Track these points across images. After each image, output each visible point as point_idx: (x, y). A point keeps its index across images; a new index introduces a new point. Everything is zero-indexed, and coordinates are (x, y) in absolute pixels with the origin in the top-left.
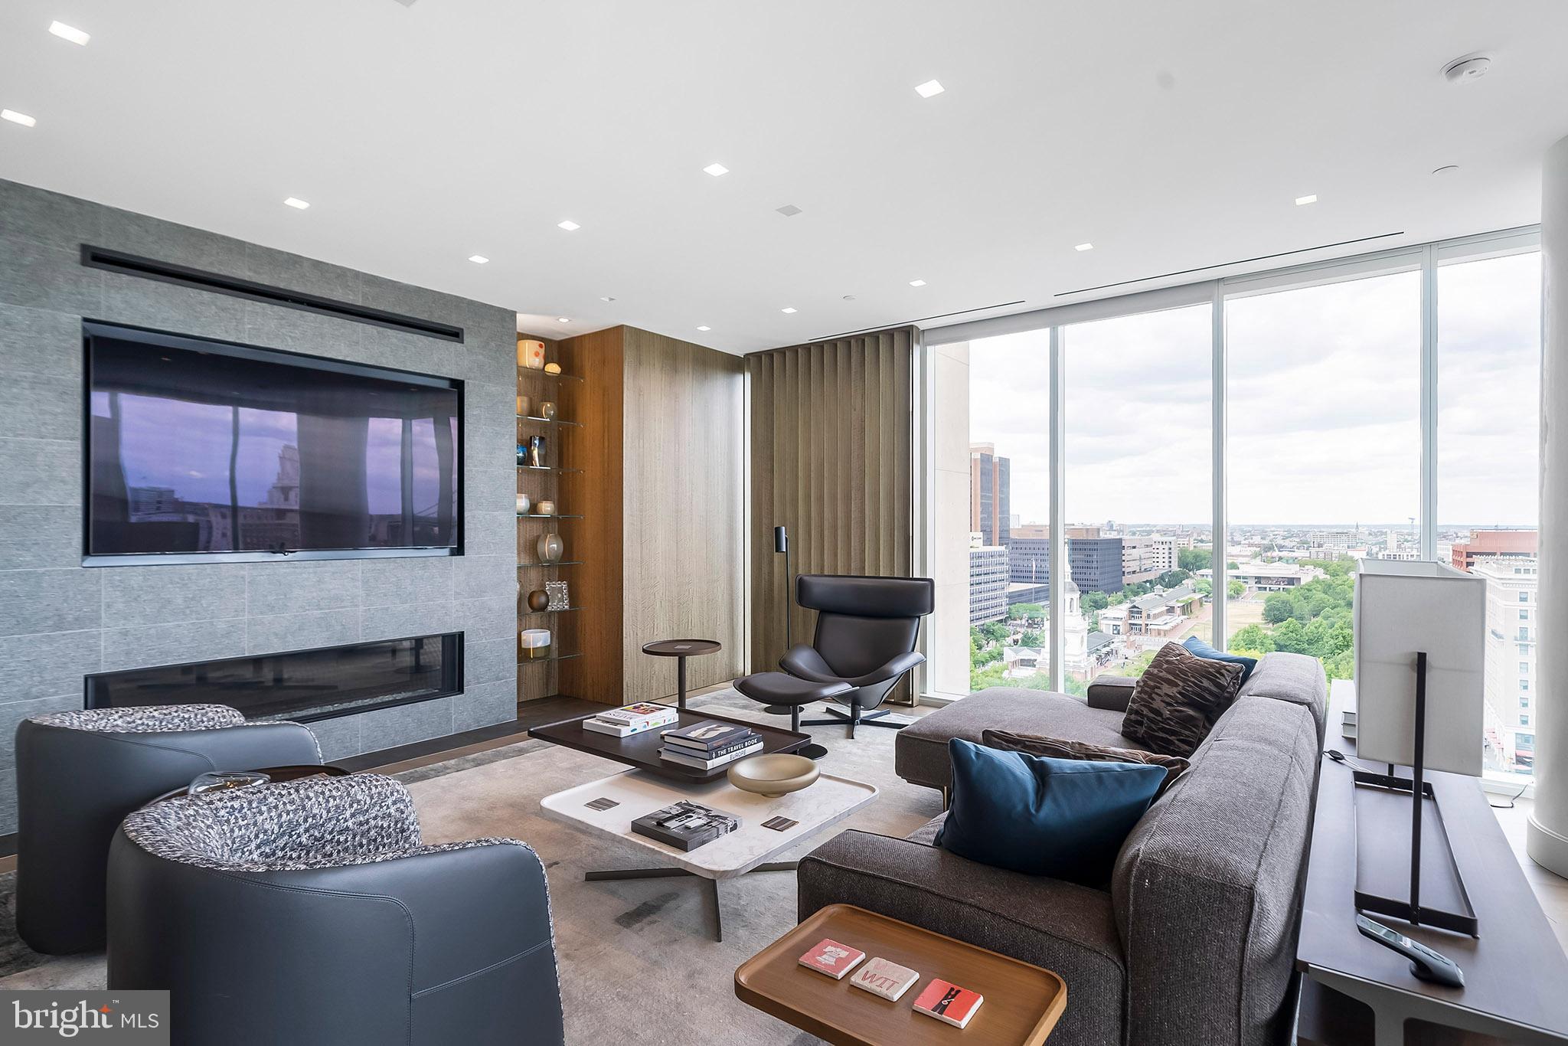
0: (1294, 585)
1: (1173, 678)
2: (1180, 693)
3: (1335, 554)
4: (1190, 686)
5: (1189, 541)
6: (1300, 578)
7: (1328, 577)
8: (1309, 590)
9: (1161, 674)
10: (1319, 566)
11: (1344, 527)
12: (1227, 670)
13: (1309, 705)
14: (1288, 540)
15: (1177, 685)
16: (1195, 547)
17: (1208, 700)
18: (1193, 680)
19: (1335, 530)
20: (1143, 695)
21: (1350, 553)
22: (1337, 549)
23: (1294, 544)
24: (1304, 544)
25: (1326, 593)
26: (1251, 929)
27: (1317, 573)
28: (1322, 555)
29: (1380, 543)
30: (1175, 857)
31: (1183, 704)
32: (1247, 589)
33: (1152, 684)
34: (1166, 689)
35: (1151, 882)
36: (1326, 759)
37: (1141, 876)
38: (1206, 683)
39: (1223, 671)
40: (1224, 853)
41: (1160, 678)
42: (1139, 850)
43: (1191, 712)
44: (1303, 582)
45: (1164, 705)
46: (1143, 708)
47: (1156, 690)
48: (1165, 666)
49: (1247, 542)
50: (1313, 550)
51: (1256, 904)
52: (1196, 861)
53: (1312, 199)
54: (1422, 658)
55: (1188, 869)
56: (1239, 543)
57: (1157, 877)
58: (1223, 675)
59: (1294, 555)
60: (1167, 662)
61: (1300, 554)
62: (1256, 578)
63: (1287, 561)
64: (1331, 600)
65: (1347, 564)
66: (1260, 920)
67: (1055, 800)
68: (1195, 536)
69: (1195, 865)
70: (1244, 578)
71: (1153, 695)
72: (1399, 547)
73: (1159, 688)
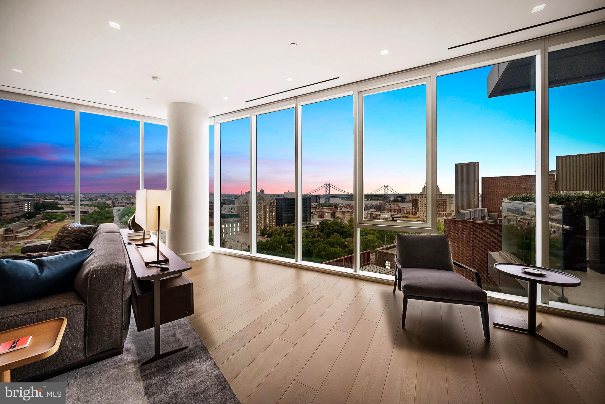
0: (86, 213)
1: (69, 235)
2: (73, 239)
3: (101, 202)
4: (77, 236)
5: (40, 199)
6: (89, 211)
7: (99, 210)
8: (92, 215)
9: (64, 235)
10: (96, 207)
11: (104, 194)
12: (91, 229)
13: (119, 233)
14: (84, 198)
15: (71, 237)
16: (43, 201)
17: (84, 239)
18: (78, 234)
19: (101, 195)
20: (56, 243)
21: (106, 202)
22: (102, 200)
23: (87, 199)
24: (90, 199)
25: (98, 215)
26: (126, 276)
27: (95, 209)
28: (97, 203)
29: (116, 199)
30: (103, 266)
31: (74, 243)
32: (68, 216)
33: (60, 238)
34: (67, 239)
35: (96, 275)
36: (126, 245)
37: (92, 275)
38: (83, 234)
39: (90, 229)
40: (116, 261)
41: (64, 236)
42: (90, 269)
43: (77, 244)
44: (90, 212)
45: (66, 244)
46: (56, 248)
47: (62, 240)
48: (65, 232)
49: (67, 199)
50: (94, 201)
51: (127, 269)
52: (109, 265)
53: (115, 92)
54: (159, 207)
55: (107, 267)
56: (64, 200)
57: (98, 273)
58: (89, 230)
59: (86, 203)
60: (66, 230)
61: (88, 203)
62: (71, 212)
63: (84, 205)
64: (100, 217)
65: (105, 205)
66: (128, 273)
67: (49, 268)
68: (43, 197)
69: (109, 267)
70: (66, 212)
71: (61, 242)
72: (121, 200)
73: (63, 239)
